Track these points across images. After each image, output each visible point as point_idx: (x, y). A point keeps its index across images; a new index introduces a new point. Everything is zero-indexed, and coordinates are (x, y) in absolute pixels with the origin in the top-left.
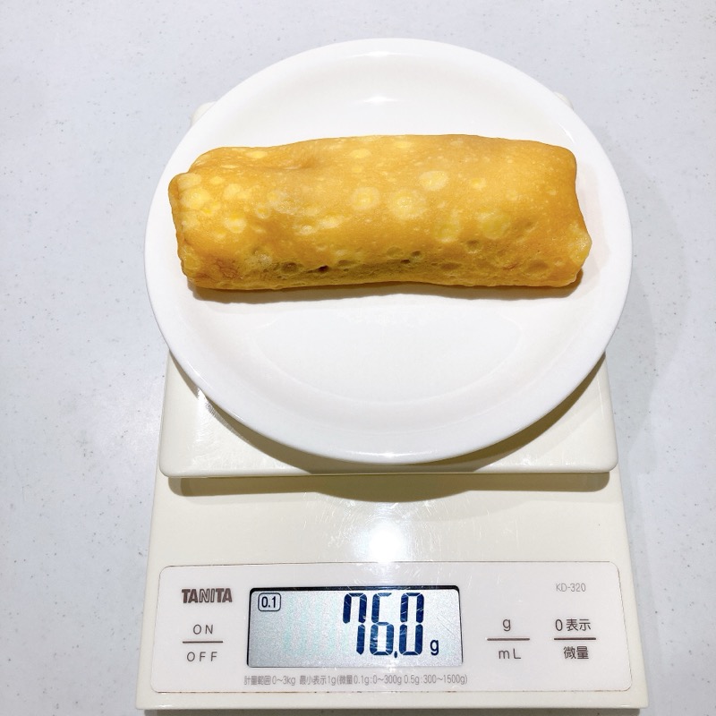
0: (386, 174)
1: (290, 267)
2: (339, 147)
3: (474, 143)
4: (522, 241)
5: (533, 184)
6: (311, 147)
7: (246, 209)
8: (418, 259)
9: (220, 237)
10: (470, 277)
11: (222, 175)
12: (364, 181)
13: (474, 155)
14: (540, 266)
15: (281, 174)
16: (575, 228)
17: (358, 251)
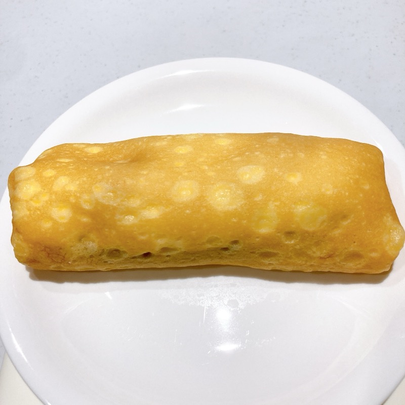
0: (207, 168)
1: (115, 253)
2: (164, 143)
3: (289, 140)
4: (337, 232)
5: (348, 178)
6: (140, 143)
7: (72, 200)
8: (236, 247)
9: (47, 225)
10: (288, 264)
11: (55, 168)
12: (186, 174)
13: (289, 151)
14: (356, 256)
15: (108, 167)
16: (388, 220)
17: (178, 239)
